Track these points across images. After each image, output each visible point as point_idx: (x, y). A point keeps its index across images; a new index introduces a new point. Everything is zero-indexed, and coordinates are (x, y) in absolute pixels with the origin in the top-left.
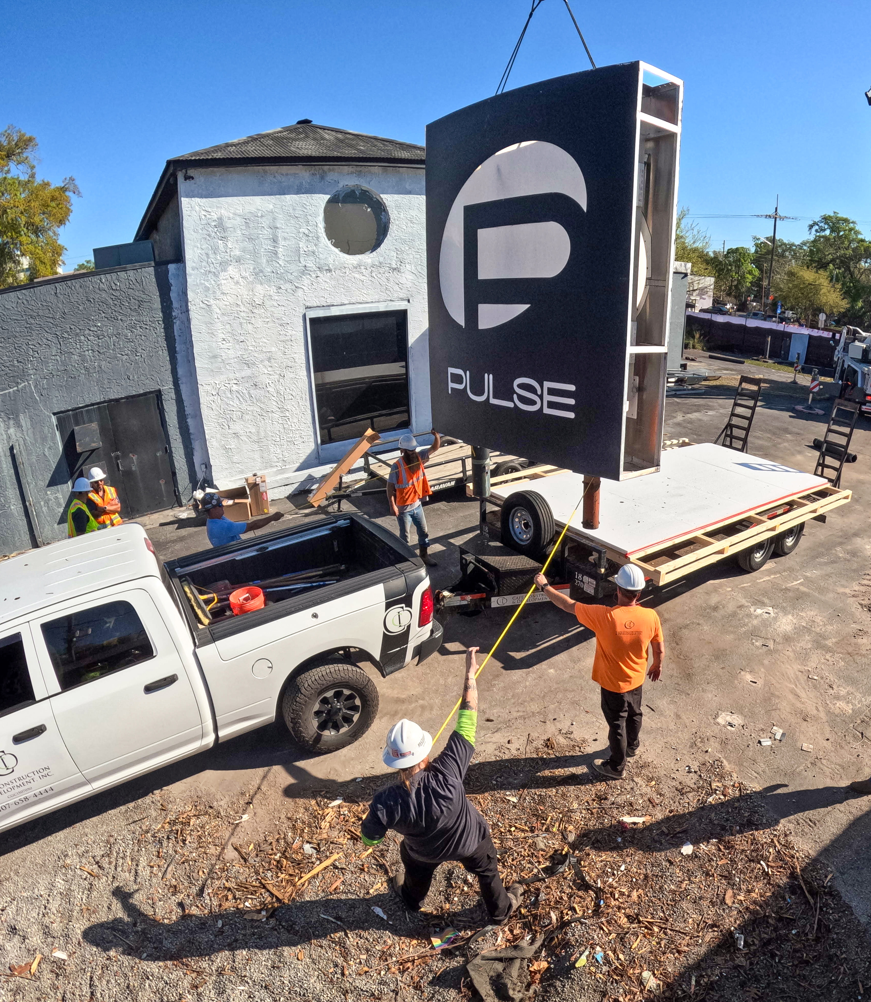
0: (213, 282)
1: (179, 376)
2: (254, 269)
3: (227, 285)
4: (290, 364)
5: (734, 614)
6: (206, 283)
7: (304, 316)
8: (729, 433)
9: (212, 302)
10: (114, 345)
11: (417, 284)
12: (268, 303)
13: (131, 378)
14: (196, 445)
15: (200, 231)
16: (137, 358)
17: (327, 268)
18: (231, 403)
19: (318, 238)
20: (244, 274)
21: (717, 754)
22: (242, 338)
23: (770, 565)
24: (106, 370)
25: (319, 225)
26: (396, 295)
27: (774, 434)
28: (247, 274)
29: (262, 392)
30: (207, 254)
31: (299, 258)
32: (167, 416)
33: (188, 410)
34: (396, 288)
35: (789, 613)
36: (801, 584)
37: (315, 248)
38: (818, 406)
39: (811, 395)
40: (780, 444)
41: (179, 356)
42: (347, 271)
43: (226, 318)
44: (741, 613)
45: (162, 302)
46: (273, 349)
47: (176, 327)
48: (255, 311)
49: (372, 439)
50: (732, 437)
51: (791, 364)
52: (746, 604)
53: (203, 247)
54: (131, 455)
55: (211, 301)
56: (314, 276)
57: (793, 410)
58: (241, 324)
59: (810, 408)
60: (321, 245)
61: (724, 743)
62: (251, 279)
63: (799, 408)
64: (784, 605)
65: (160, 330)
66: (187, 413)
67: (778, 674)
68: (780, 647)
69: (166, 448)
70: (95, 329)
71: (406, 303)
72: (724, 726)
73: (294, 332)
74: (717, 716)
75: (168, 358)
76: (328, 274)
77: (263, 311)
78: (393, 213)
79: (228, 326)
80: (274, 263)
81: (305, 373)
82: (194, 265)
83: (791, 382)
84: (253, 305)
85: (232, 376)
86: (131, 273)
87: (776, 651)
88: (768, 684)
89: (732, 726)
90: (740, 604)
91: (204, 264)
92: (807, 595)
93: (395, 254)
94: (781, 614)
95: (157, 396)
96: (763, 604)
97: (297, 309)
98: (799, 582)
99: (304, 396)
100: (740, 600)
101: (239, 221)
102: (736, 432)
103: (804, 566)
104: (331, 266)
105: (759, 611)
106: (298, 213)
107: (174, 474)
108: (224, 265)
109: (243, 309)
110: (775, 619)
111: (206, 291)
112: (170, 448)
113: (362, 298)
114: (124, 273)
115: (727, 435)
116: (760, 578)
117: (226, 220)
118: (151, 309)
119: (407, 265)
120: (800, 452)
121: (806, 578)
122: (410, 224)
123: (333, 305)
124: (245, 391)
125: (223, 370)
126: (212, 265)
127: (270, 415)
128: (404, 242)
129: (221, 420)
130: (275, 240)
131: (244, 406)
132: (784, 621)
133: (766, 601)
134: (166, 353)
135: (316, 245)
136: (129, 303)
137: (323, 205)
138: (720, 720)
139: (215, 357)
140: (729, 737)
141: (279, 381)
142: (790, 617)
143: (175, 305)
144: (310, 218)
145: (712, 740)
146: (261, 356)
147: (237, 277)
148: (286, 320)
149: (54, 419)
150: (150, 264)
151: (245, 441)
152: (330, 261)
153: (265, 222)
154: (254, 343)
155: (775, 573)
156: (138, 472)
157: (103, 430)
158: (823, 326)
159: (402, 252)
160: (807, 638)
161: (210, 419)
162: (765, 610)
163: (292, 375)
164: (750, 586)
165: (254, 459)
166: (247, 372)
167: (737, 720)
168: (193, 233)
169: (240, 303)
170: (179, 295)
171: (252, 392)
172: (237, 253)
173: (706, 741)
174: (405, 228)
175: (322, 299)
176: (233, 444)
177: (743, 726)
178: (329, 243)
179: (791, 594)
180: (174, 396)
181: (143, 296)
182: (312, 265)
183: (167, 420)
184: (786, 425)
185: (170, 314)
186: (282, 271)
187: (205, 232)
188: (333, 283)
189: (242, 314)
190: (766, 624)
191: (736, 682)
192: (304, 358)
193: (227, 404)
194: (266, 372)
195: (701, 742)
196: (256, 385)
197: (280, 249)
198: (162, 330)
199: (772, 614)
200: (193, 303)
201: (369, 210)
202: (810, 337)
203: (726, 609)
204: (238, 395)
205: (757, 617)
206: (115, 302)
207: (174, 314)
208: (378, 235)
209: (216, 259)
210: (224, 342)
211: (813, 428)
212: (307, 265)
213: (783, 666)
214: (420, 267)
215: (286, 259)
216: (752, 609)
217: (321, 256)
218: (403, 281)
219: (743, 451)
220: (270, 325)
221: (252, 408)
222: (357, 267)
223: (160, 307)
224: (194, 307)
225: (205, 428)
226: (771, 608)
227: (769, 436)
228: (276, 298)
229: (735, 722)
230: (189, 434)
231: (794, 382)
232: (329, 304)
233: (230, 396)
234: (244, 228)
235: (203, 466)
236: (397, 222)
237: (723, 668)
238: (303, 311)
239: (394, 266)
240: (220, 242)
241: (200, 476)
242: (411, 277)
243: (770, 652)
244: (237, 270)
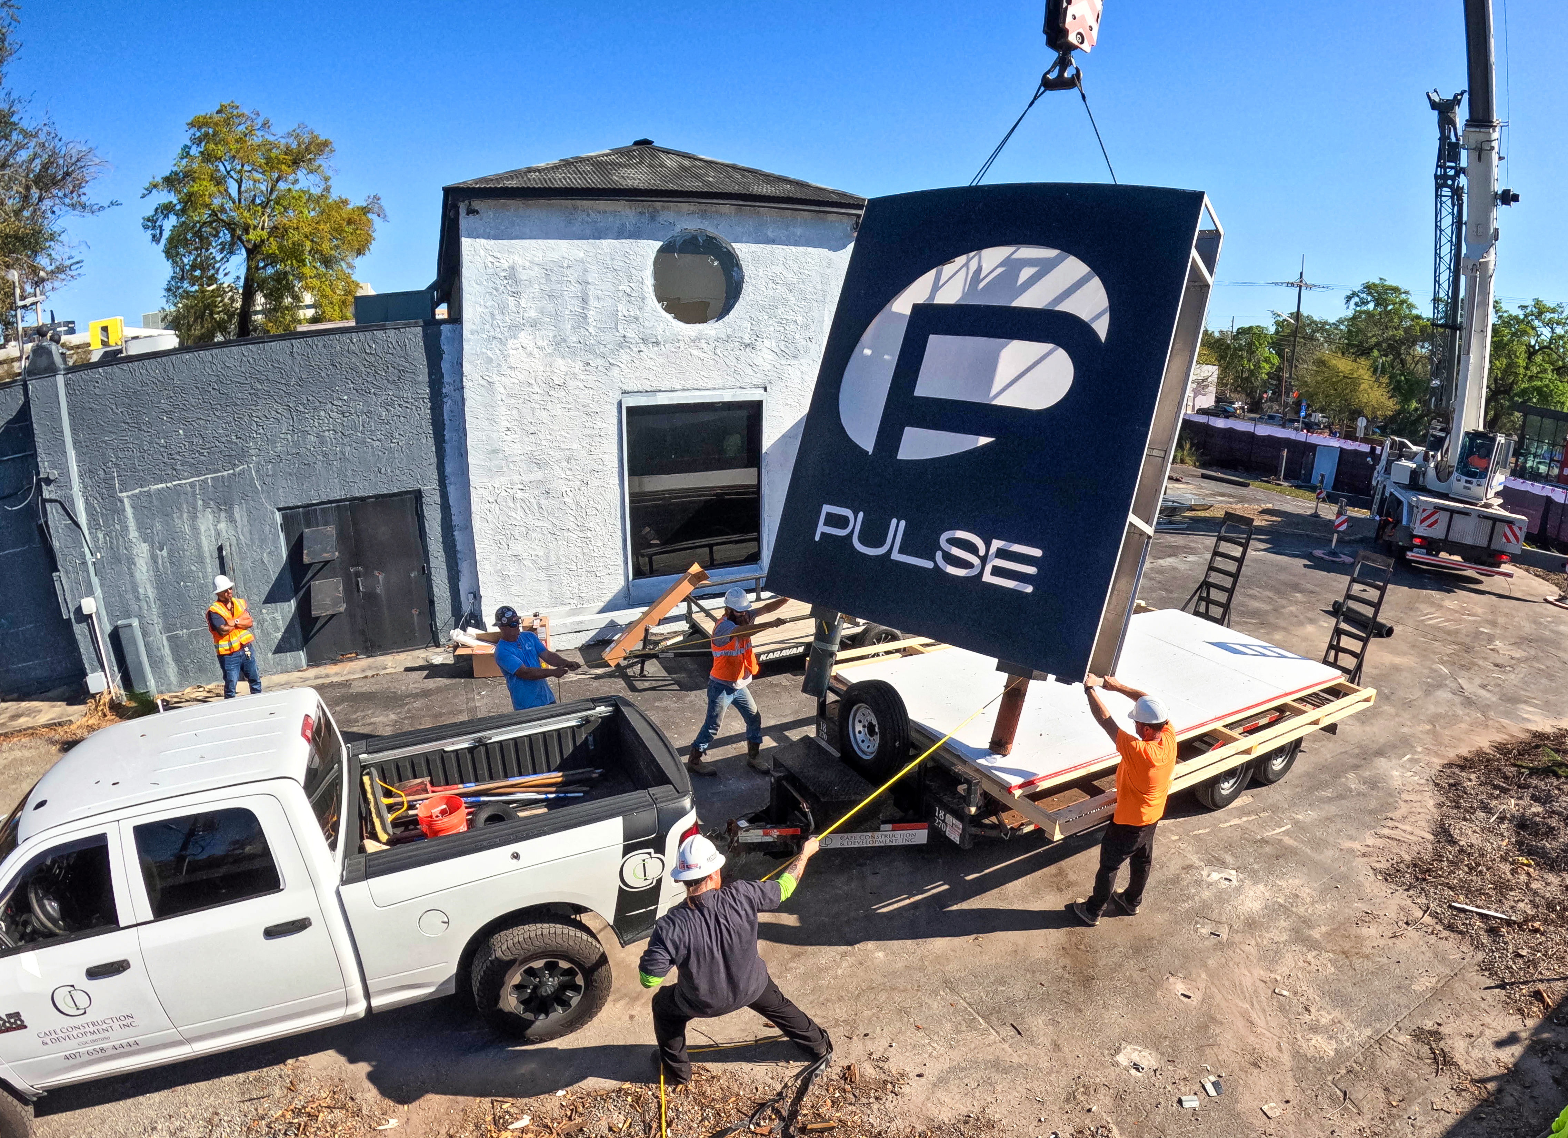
0: (498, 352)
1: (446, 474)
2: (555, 336)
3: (516, 356)
4: (596, 467)
5: (1176, 880)
6: (488, 352)
7: (620, 404)
8: (1205, 595)
9: (495, 378)
10: (363, 426)
11: (778, 366)
12: (571, 384)
13: (383, 471)
14: (464, 567)
15: (485, 283)
16: (392, 445)
17: (654, 340)
18: (514, 515)
19: (643, 299)
20: (540, 343)
21: (1105, 1116)
22: (533, 429)
23: (1244, 799)
24: (351, 458)
25: (645, 281)
26: (748, 380)
27: (1278, 592)
28: (545, 344)
29: (556, 503)
30: (492, 314)
31: (616, 325)
32: (427, 526)
33: (456, 520)
34: (749, 371)
35: (1261, 880)
36: (1287, 833)
37: (638, 312)
38: (1346, 550)
39: (1336, 535)
40: (1284, 607)
41: (447, 447)
42: (682, 344)
43: (513, 401)
44: (1187, 878)
45: (430, 374)
46: (575, 446)
47: (446, 408)
48: (552, 393)
49: (698, 577)
50: (1209, 601)
51: (1313, 489)
52: (1198, 863)
53: (487, 304)
54: (376, 573)
55: (494, 376)
56: (636, 350)
57: (1309, 556)
58: (533, 409)
59: (1334, 554)
60: (648, 308)
61: (1119, 1097)
62: (549, 350)
63: (1319, 553)
64: (1256, 866)
65: (426, 411)
66: (454, 523)
67: (1226, 983)
68: (1238, 938)
69: (423, 567)
70: (340, 403)
71: (762, 391)
72: (1126, 1069)
73: (604, 425)
74: (1118, 1051)
75: (434, 449)
76: (656, 348)
77: (563, 393)
78: (748, 270)
79: (515, 412)
80: (582, 330)
81: (616, 481)
82: (474, 327)
83: (1311, 515)
84: (551, 386)
85: (516, 478)
86: (392, 333)
87: (1231, 944)
88: (1207, 999)
89: (1137, 1069)
90: (1188, 862)
91: (487, 327)
92: (1293, 851)
93: (749, 325)
94: (1248, 882)
95: (416, 497)
96: (1223, 864)
97: (611, 394)
98: (1283, 829)
99: (613, 511)
100: (1189, 856)
101: (537, 271)
102: (1215, 595)
103: (1294, 802)
104: (659, 337)
105: (1215, 876)
106: (618, 264)
107: (432, 602)
108: (514, 329)
109: (536, 389)
110: (1238, 890)
111: (487, 363)
112: (429, 568)
113: (700, 383)
114: (382, 332)
115: (1201, 598)
116: (1226, 821)
117: (520, 269)
118: (415, 382)
119: (765, 340)
120: (1311, 621)
121: (1296, 823)
122: (771, 285)
123: (660, 391)
124: (532, 500)
125: (505, 469)
126: (498, 329)
127: (565, 534)
128: (763, 309)
129: (498, 537)
130: (584, 300)
131: (530, 520)
132: (1251, 893)
133: (1229, 859)
134: (431, 441)
135: (640, 309)
136: (386, 372)
137: (653, 256)
138: (1122, 1059)
139: (495, 451)
140: (1130, 1088)
141: (580, 490)
142: (1261, 887)
143: (447, 378)
144: (634, 271)
145: (1103, 1090)
146: (558, 455)
147: (531, 347)
148: (594, 407)
149: (278, 516)
150: (416, 323)
151: (529, 567)
152: (660, 330)
153: (573, 275)
154: (549, 437)
155: (1249, 814)
156: (384, 598)
157: (342, 536)
158: (1362, 436)
159: (759, 322)
160: (1283, 924)
161: (483, 534)
162: (1225, 875)
163: (598, 483)
164: (1208, 834)
165: (539, 592)
166: (538, 475)
167: (1148, 1059)
168: (475, 285)
169: (532, 382)
170: (452, 366)
171: (542, 502)
172: (533, 314)
173: (1092, 1092)
174: (764, 289)
175: (646, 381)
176: (512, 569)
177: (1155, 1071)
178: (658, 306)
179: (1268, 849)
180: (438, 500)
181: (405, 364)
182: (634, 335)
183: (427, 531)
184: (1296, 580)
185: (440, 389)
186: (592, 341)
187: (491, 284)
188: (661, 360)
189: (535, 397)
190: (1222, 897)
191: (1159, 993)
192: (616, 460)
193: (508, 516)
194: (563, 476)
195: (1084, 1093)
196: (548, 493)
197: (591, 312)
198: (428, 411)
199: (1235, 882)
200: (469, 377)
201: (716, 263)
202: (1342, 450)
203: (1165, 869)
204: (523, 505)
205: (1209, 885)
206: (369, 370)
207: (444, 391)
208: (727, 298)
209: (504, 321)
210: (508, 433)
211: (1335, 584)
212: (628, 335)
213: (1236, 970)
214: (783, 343)
215: (599, 326)
216: (1205, 873)
217: (647, 323)
218: (759, 361)
219: (1222, 624)
220: (572, 413)
221: (540, 524)
222: (696, 340)
223: (427, 379)
224: (471, 384)
225: (476, 545)
226: (1234, 872)
227: (1270, 594)
228: (583, 377)
229: (1144, 1063)
230: (455, 552)
231: (1316, 515)
232: (654, 389)
233: (511, 504)
234: (543, 281)
235: (471, 596)
236: (754, 282)
237: (1142, 970)
238: (618, 396)
239: (748, 341)
240: (510, 298)
241: (466, 608)
242: (770, 357)
243: (1221, 946)
244: (531, 337)
